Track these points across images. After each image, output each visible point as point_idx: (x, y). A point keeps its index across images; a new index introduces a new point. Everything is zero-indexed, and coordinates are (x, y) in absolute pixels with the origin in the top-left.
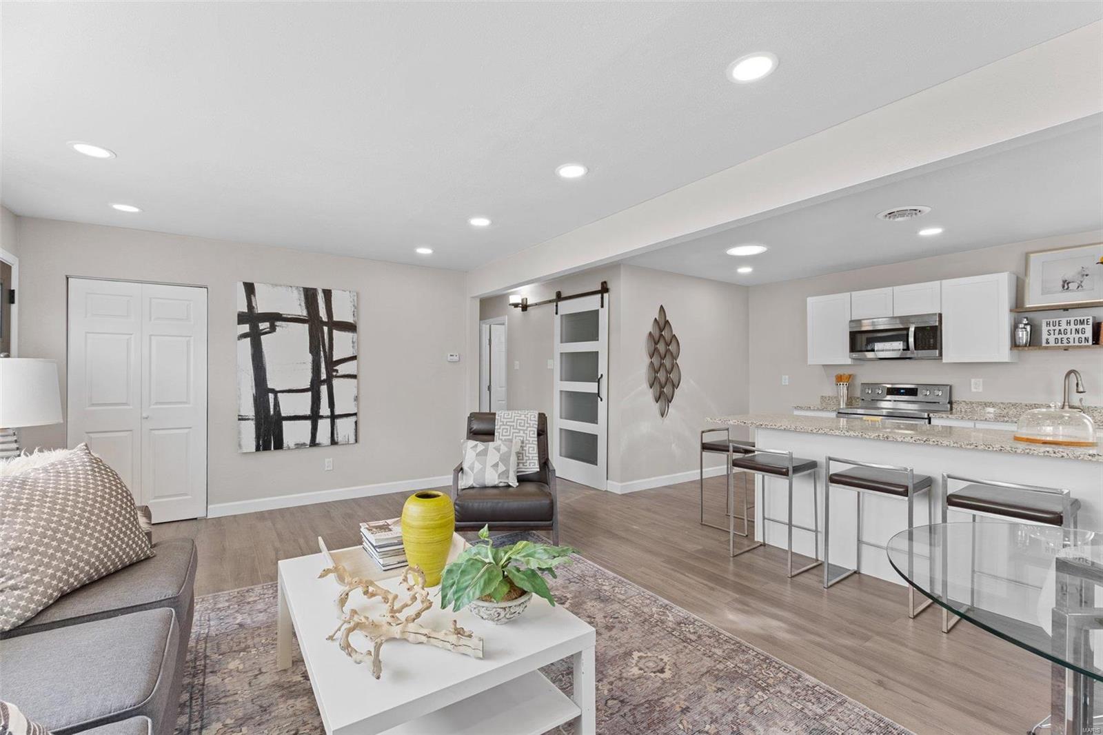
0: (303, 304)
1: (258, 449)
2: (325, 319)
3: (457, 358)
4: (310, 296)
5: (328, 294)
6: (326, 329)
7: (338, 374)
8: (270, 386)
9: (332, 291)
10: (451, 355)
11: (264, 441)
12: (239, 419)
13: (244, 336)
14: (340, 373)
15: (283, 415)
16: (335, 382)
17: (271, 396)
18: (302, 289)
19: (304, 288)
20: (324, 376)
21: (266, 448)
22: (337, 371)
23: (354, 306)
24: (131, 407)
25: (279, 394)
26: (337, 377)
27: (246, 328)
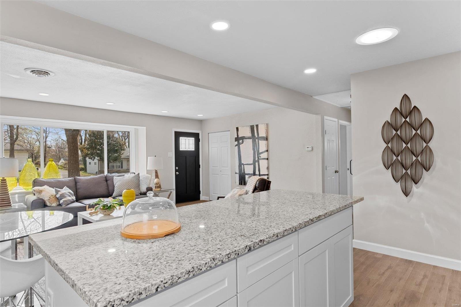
0: (250, 132)
1: (239, 184)
2: (257, 137)
3: (311, 149)
4: (252, 128)
5: (257, 126)
6: (257, 140)
7: (261, 158)
8: (242, 162)
9: (259, 125)
10: (307, 148)
11: (241, 182)
12: (235, 173)
13: (236, 145)
14: (262, 157)
15: (246, 173)
16: (260, 161)
17: (243, 166)
18: (250, 126)
19: (251, 126)
20: (257, 159)
21: (242, 184)
22: (260, 157)
23: (265, 129)
24: (218, 168)
25: (245, 165)
26: (260, 159)
27: (236, 143)
